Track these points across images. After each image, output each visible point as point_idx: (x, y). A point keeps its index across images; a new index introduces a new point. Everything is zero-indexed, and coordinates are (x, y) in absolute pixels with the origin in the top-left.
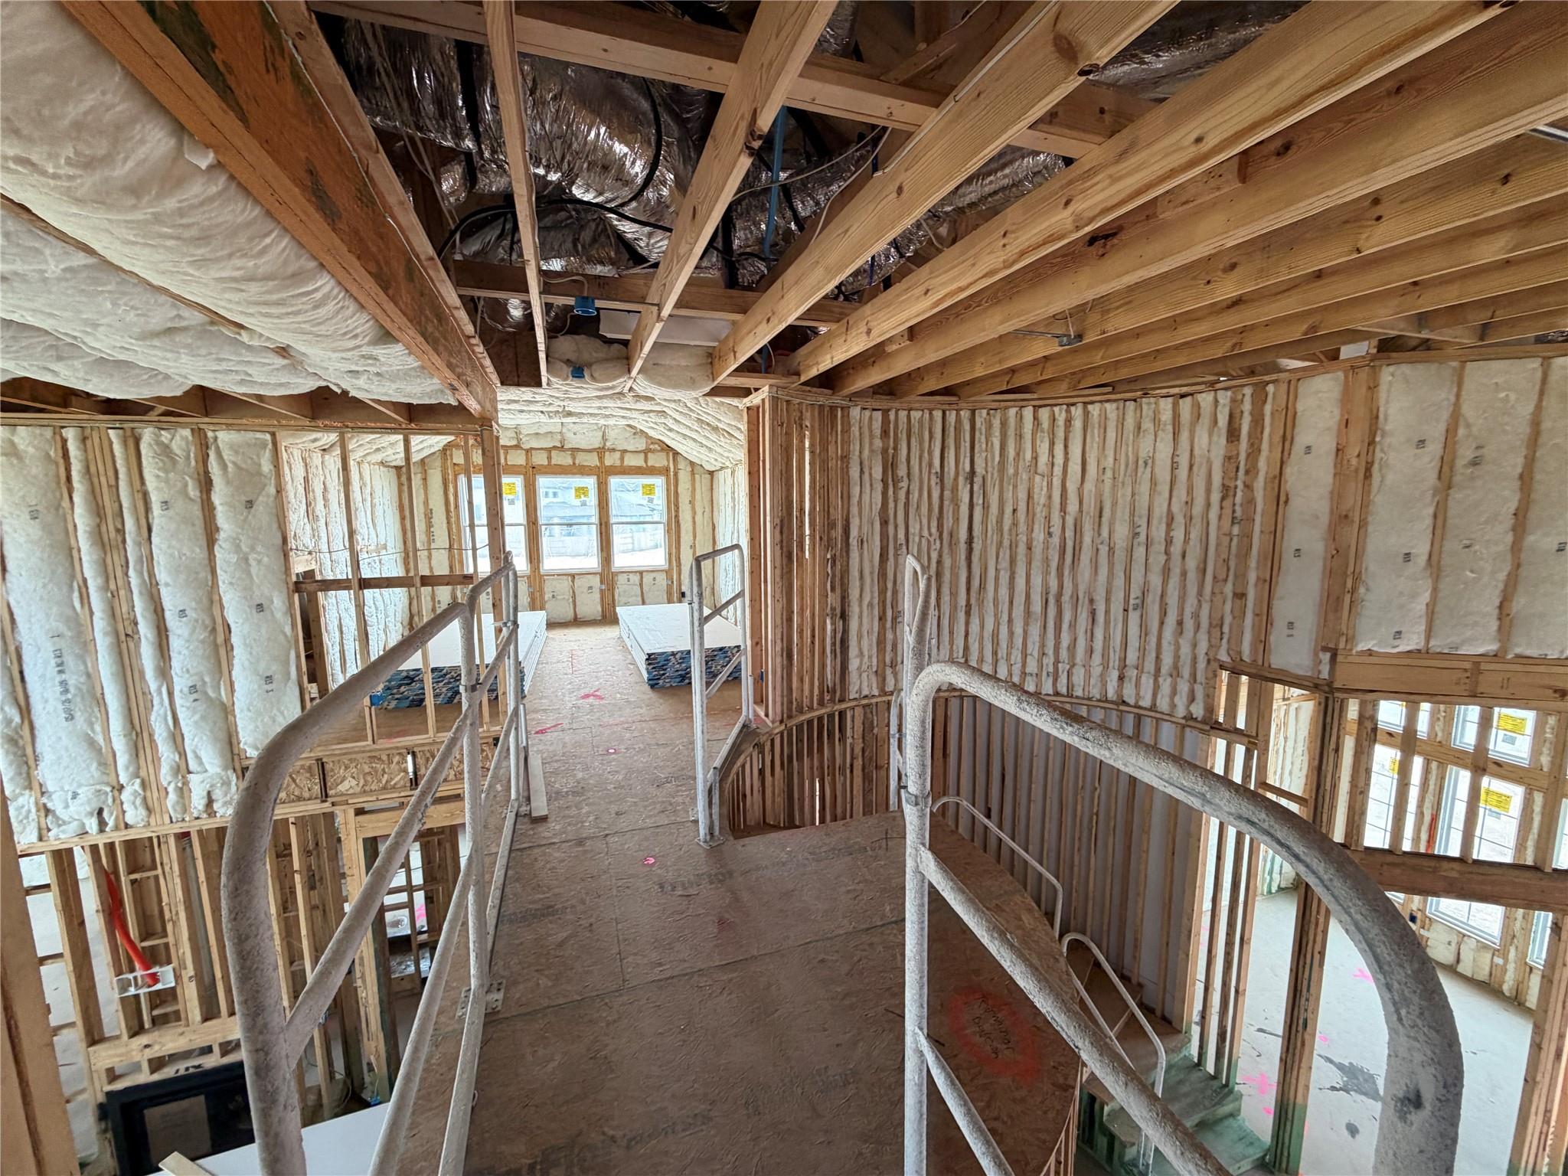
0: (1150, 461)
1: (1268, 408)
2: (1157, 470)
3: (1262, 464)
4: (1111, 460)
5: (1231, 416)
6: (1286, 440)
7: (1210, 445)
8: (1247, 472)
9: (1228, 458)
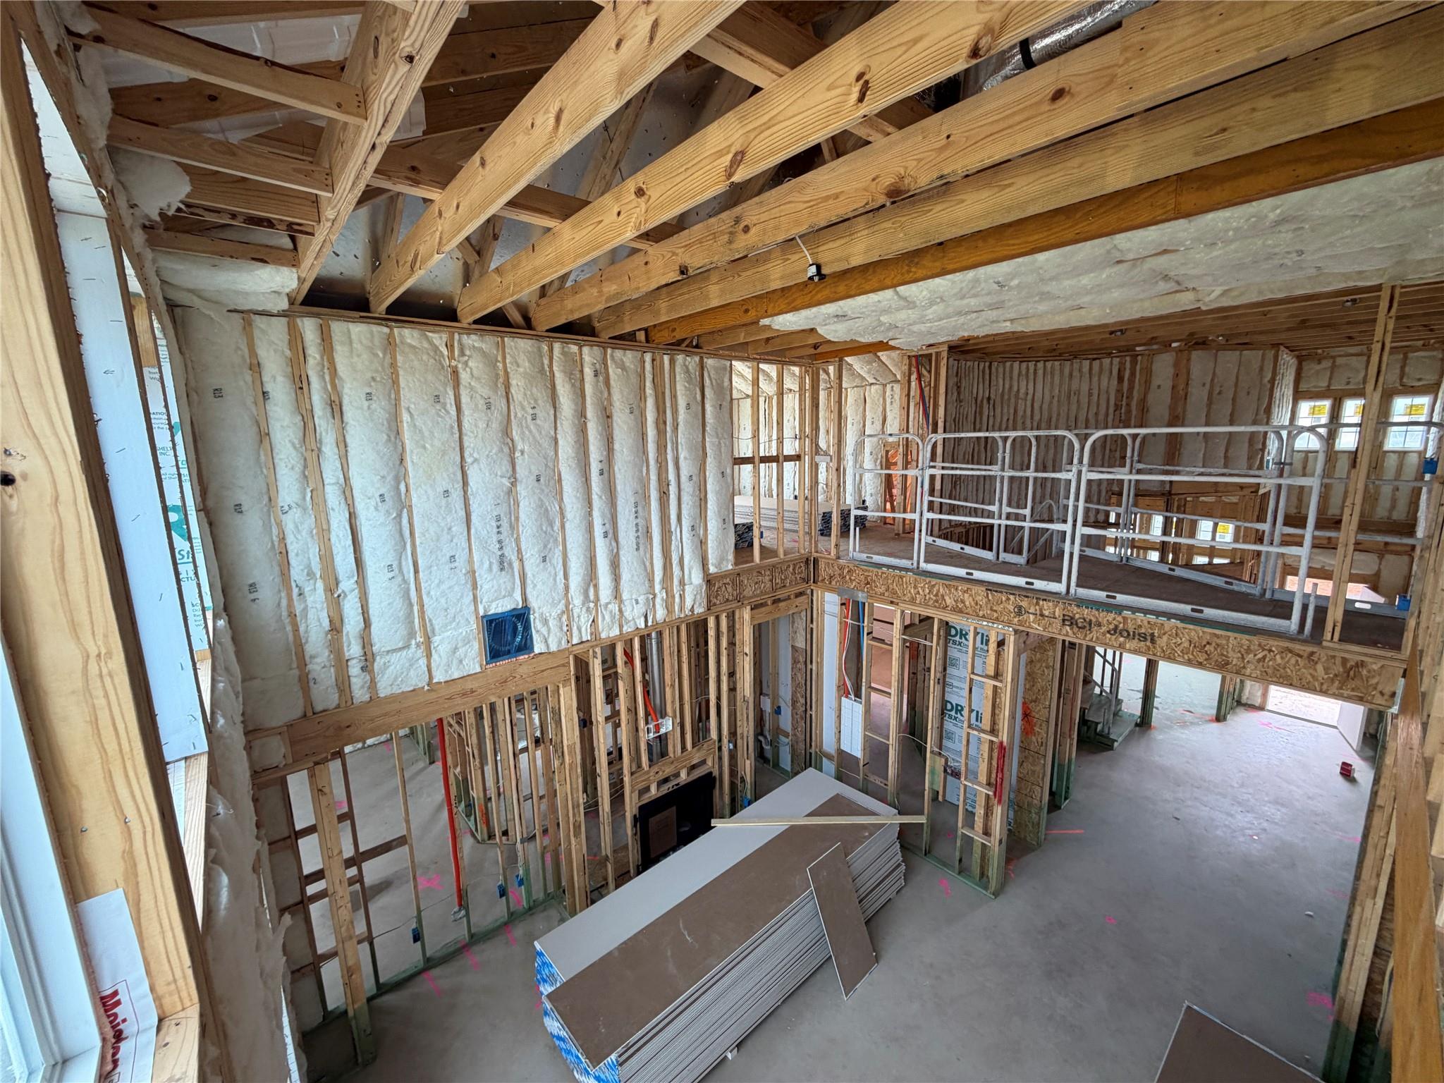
0: (1078, 393)
1: (1138, 367)
2: (1081, 398)
3: (1135, 394)
4: (1057, 391)
5: (1119, 370)
6: (1147, 383)
7: (1108, 384)
8: (1127, 398)
9: (1118, 391)
